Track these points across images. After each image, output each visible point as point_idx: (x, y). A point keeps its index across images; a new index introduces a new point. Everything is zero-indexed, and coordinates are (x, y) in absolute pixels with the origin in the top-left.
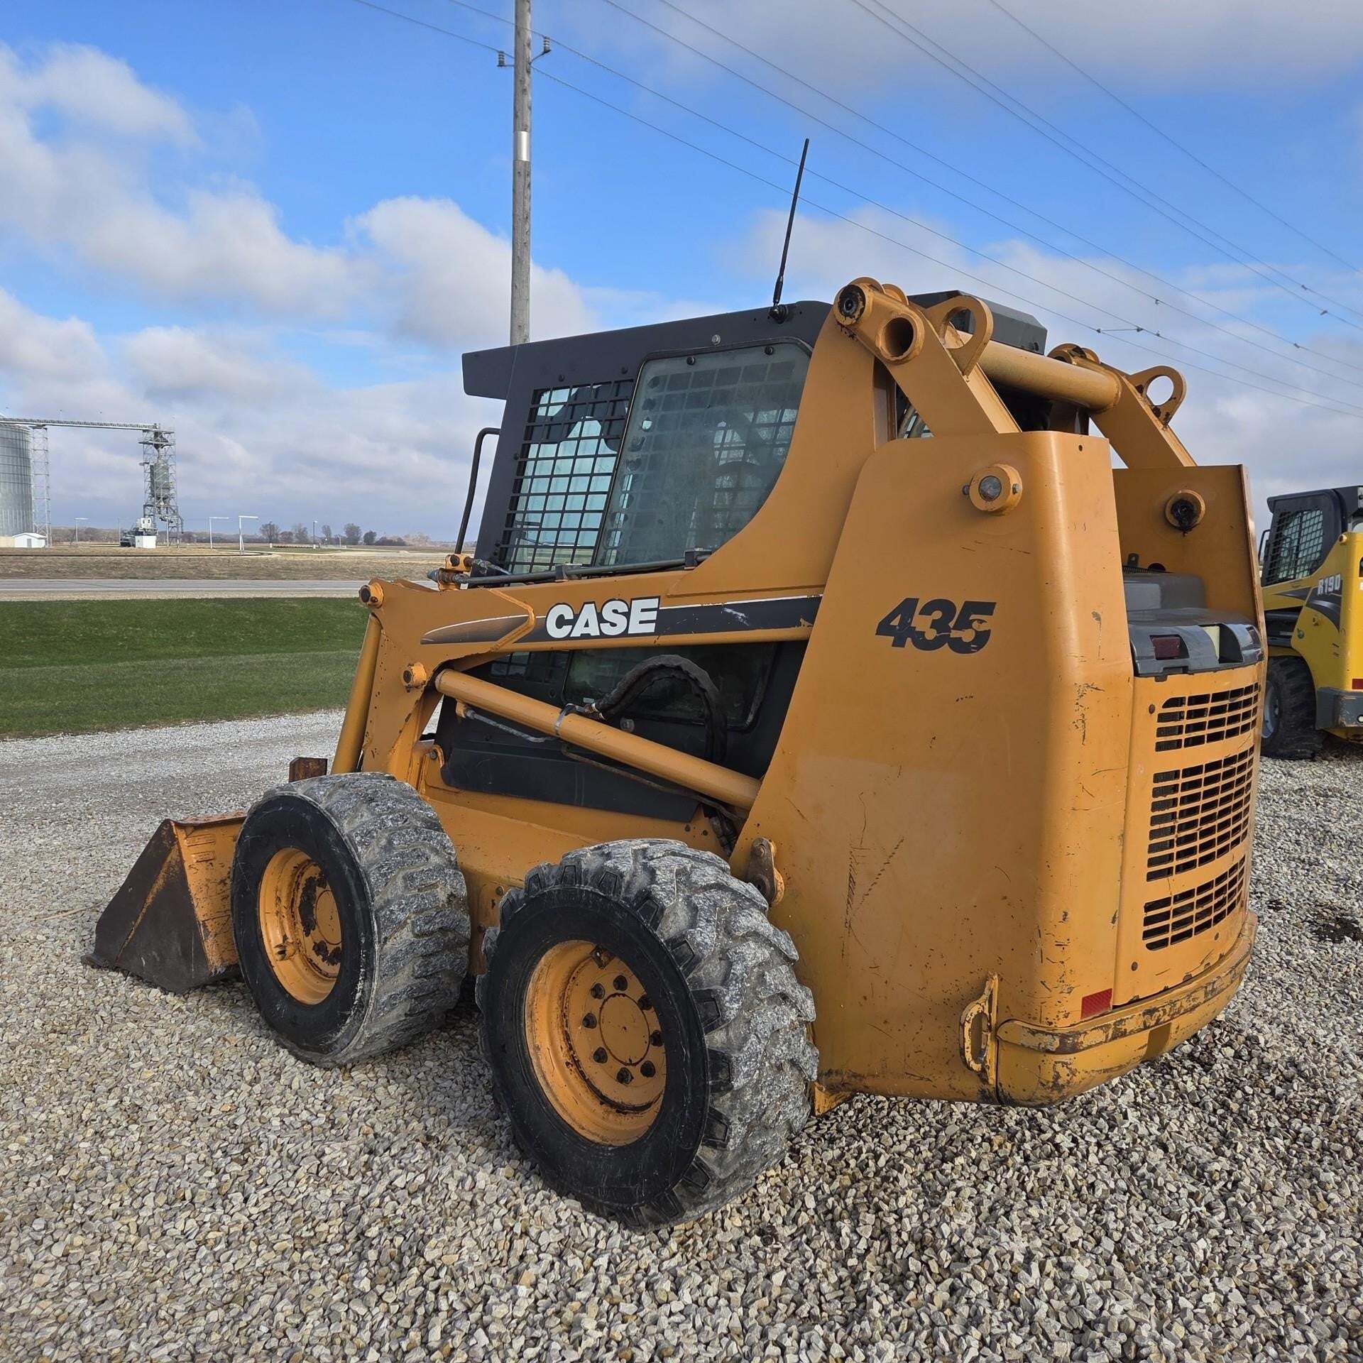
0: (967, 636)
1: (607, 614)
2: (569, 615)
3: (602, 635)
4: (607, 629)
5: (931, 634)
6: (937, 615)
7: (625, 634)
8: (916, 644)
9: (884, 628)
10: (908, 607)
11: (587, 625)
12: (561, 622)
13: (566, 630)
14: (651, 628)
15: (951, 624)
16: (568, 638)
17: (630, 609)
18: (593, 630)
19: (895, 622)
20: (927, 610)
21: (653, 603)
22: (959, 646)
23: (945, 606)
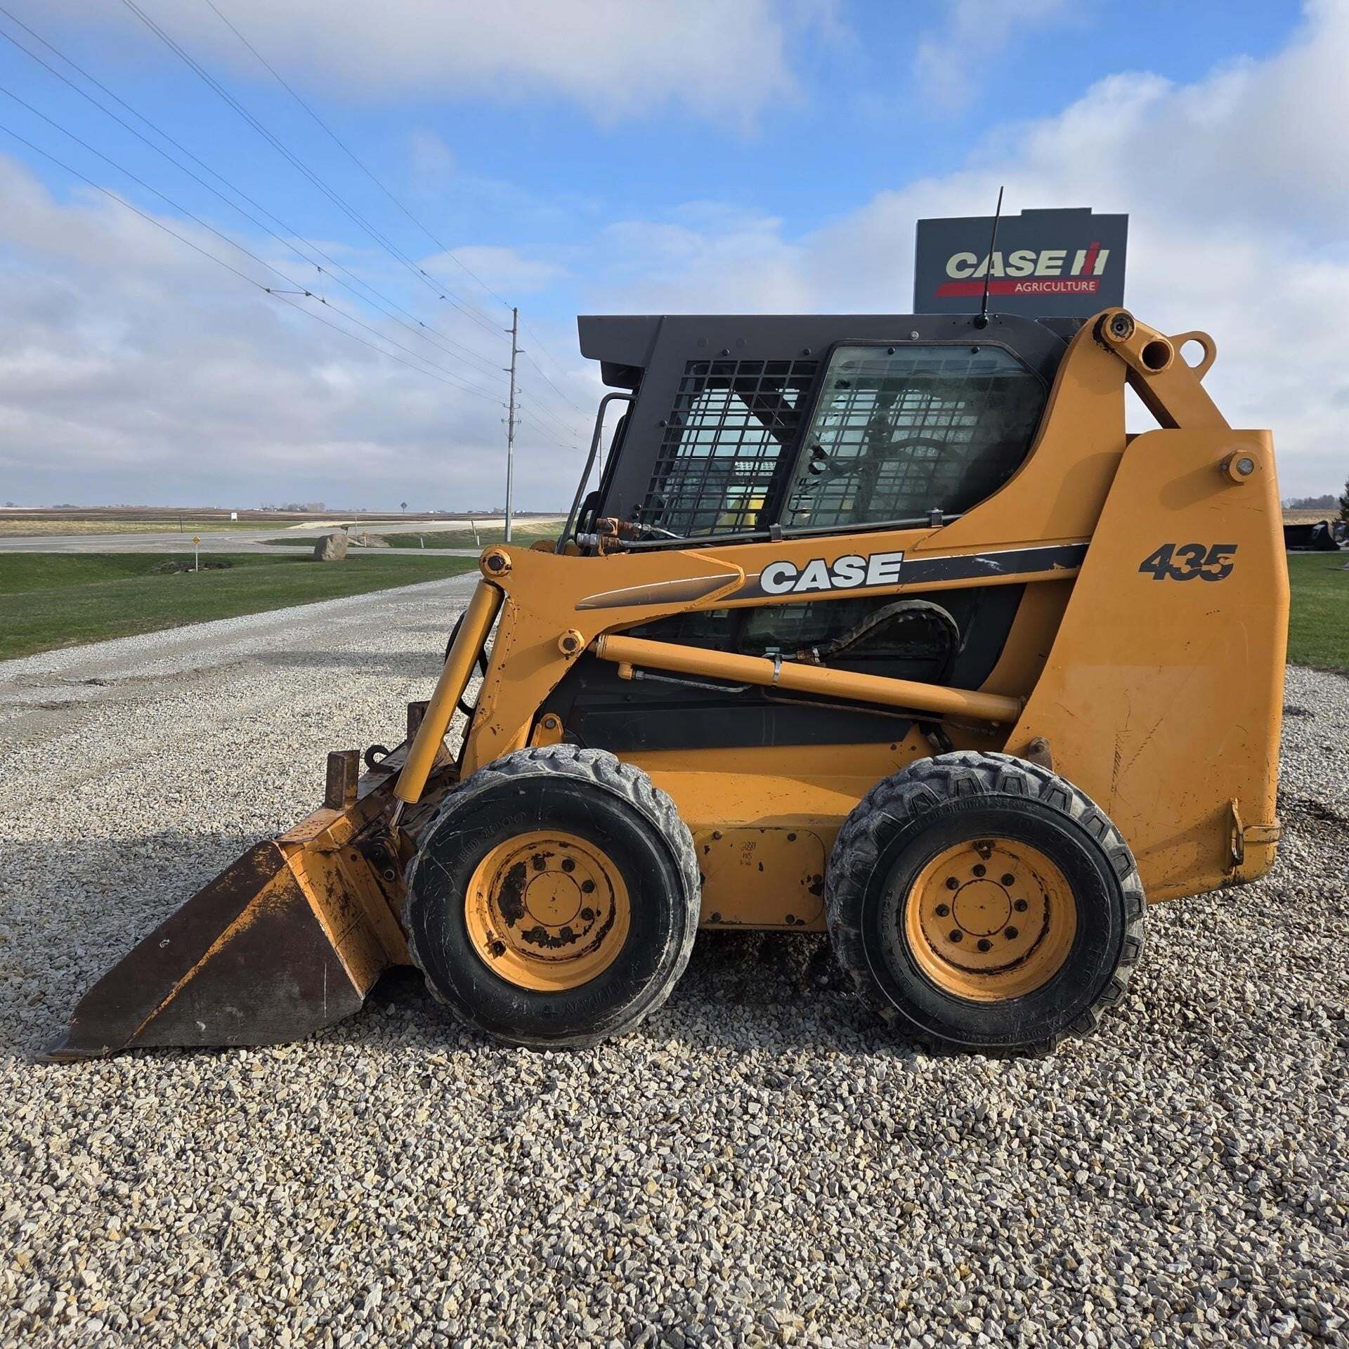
0: (1215, 569)
1: (838, 568)
2: (790, 571)
3: (834, 588)
4: (838, 582)
5: (1186, 569)
6: (1191, 555)
7: (863, 585)
8: (1173, 576)
9: (1146, 567)
10: (1166, 550)
11: (814, 579)
12: (779, 578)
13: (787, 586)
14: (895, 578)
15: (1203, 561)
16: (790, 592)
17: (868, 563)
18: (823, 583)
19: (1156, 562)
20: (1183, 552)
21: (898, 557)
22: (1209, 576)
23: (1199, 549)
